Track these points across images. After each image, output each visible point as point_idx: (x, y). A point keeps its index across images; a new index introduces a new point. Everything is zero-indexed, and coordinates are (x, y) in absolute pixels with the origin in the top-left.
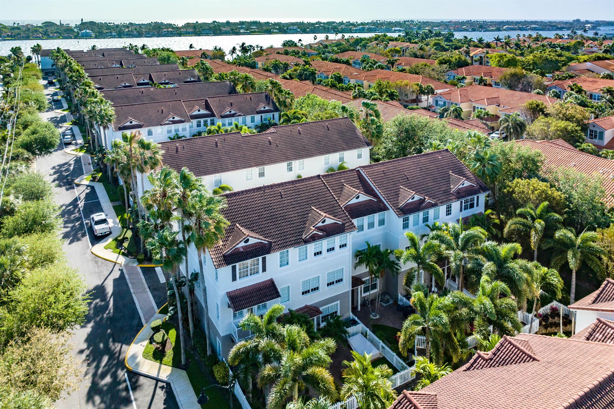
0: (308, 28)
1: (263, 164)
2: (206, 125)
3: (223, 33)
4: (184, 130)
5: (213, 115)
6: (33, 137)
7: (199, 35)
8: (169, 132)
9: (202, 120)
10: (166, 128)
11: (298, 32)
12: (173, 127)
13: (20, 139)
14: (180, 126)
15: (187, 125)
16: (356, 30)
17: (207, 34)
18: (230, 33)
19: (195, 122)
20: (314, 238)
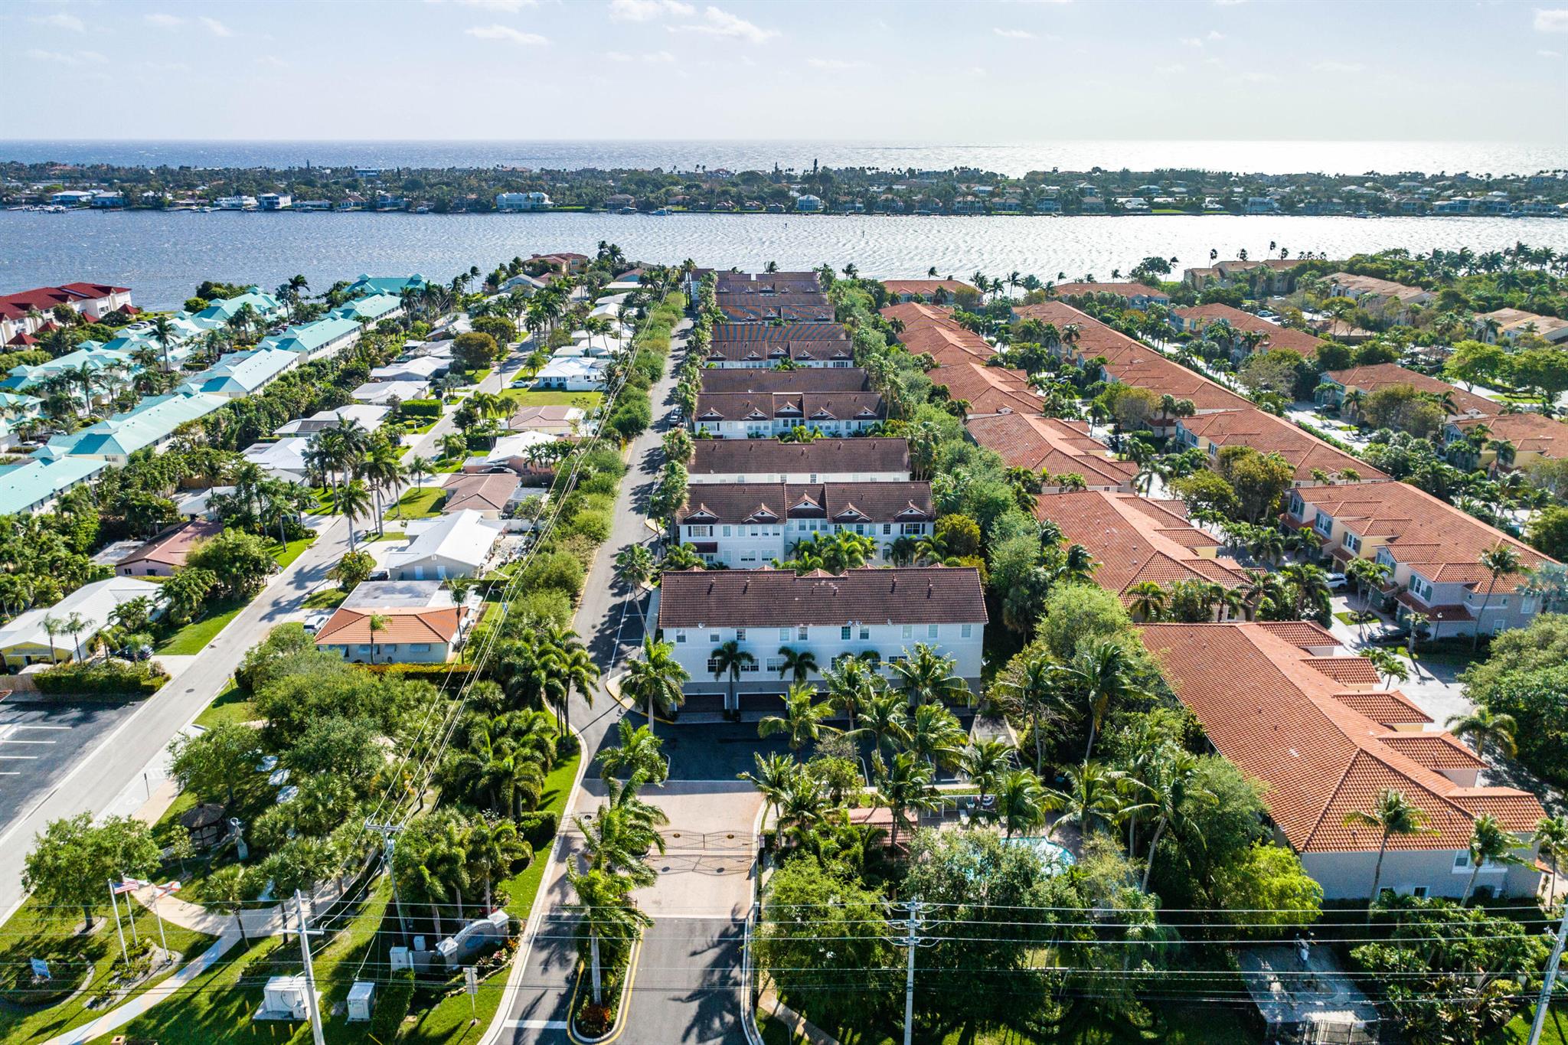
0: (1302, 201)
1: (785, 471)
2: (794, 424)
3: (1086, 210)
4: (766, 428)
5: (801, 415)
6: (628, 416)
7: (1030, 213)
8: (750, 428)
9: (790, 420)
10: (748, 423)
11: (1273, 209)
12: (754, 424)
13: (616, 416)
14: (762, 424)
15: (770, 423)
16: (1442, 207)
17: (1047, 212)
18: (1101, 210)
19: (781, 420)
20: (750, 522)
